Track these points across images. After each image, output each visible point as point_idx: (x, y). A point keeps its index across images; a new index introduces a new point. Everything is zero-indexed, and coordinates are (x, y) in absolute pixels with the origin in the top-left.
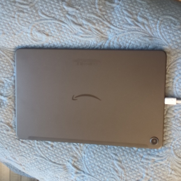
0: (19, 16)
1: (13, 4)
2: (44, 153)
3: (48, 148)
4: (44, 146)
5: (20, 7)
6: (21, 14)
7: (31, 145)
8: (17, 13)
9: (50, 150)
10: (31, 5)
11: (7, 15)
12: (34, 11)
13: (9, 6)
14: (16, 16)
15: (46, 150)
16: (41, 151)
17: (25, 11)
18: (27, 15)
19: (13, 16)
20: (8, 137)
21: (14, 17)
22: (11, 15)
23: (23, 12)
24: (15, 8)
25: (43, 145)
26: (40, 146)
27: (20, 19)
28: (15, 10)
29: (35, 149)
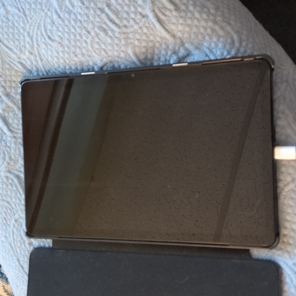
0: (97, 35)
1: (98, 12)
2: (16, 243)
3: (24, 242)
4: (21, 235)
5: (105, 23)
6: (102, 34)
7: (6, 221)
8: (96, 29)
9: (25, 245)
10: (125, 30)
11: (81, 22)
12: (123, 42)
13: (92, 12)
14: (93, 33)
15: (20, 241)
16: (14, 239)
17: (110, 33)
18: (109, 40)
19: (89, 30)
21: (89, 32)
22: (86, 26)
23: (106, 34)
24: (98, 19)
25: (19, 233)
26: (15, 230)
27: (97, 40)
28: (97, 24)
29: (8, 229)
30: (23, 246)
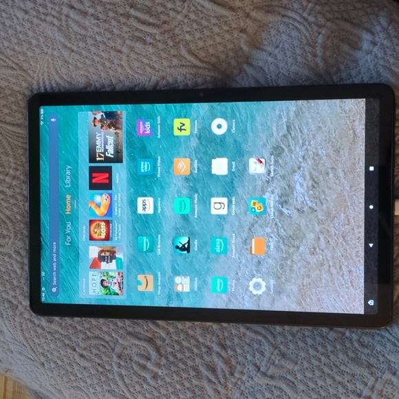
0: (132, 49)
1: (123, 20)
2: (132, 390)
3: (145, 380)
4: (135, 373)
5: (137, 29)
6: (139, 46)
7: (103, 367)
8: (128, 42)
9: (148, 384)
11: (104, 43)
13: (114, 23)
14: (125, 50)
15: (137, 382)
16: (126, 386)
17: (149, 39)
18: (151, 49)
19: (119, 47)
20: (49, 337)
21: (120, 52)
22: (113, 44)
23: (145, 42)
24: (125, 29)
25: (132, 371)
26: (124, 372)
27: (133, 56)
28: (126, 36)
29: (111, 376)
30: (145, 386)
